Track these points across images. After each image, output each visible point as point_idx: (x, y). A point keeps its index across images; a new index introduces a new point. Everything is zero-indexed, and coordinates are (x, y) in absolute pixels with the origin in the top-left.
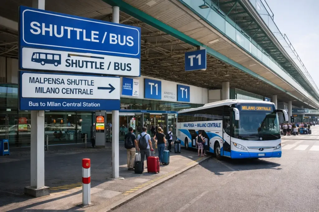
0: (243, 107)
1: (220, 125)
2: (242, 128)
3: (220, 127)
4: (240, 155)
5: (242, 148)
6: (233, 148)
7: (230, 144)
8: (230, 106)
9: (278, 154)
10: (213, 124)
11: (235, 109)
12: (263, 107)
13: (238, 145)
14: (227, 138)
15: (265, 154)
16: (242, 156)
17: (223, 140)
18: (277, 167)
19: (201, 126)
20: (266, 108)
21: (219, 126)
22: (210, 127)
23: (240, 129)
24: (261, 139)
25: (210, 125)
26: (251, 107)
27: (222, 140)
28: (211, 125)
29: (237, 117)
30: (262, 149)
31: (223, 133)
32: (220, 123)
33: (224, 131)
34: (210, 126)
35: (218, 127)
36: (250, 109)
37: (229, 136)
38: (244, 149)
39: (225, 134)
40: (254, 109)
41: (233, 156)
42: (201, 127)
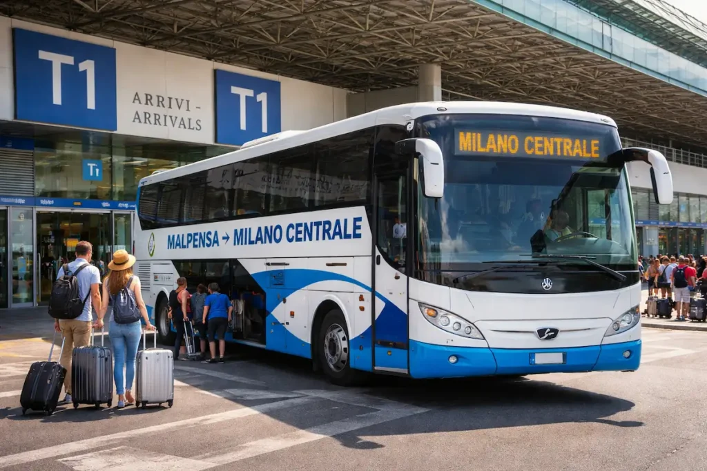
0: (462, 134)
1: (356, 227)
2: (453, 237)
3: (359, 236)
4: (453, 360)
5: (461, 331)
6: (421, 331)
7: (406, 312)
8: (410, 128)
9: (627, 354)
10: (318, 224)
11: (423, 144)
12: (558, 140)
13: (441, 313)
14: (391, 283)
15: (564, 357)
16: (463, 364)
17: (374, 293)
18: (620, 416)
19: (253, 238)
20: (577, 142)
21: (350, 231)
22: (299, 240)
23: (446, 244)
24: (547, 283)
25: (298, 232)
26: (500, 137)
27: (368, 295)
28: (306, 232)
29: (435, 183)
30: (552, 330)
31: (375, 261)
32: (357, 220)
33: (378, 253)
34: (300, 236)
35: (347, 236)
36: (494, 146)
37: (403, 277)
38: (468, 335)
39: (385, 269)
40: (513, 152)
41: (418, 370)
42: (251, 243)
